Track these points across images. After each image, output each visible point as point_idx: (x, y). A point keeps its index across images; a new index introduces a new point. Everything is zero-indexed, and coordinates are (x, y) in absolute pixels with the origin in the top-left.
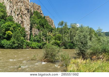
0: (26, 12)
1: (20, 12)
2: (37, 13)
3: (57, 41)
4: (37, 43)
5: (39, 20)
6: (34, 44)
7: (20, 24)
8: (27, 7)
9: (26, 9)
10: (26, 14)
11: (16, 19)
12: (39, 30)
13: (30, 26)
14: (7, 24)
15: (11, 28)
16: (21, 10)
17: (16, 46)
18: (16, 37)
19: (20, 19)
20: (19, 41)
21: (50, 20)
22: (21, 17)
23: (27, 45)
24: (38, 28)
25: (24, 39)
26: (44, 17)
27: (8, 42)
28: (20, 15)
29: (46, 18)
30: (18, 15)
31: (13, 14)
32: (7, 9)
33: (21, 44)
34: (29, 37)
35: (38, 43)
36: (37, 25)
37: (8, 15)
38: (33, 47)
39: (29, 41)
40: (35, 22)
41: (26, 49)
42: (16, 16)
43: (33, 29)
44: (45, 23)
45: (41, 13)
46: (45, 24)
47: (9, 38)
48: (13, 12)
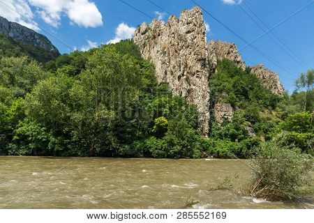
0: (199, 66)
1: (184, 71)
2: (225, 65)
3: (294, 133)
4: (232, 143)
5: (232, 81)
6: (223, 145)
7: (186, 97)
8: (199, 57)
9: (199, 60)
10: (198, 71)
11: (176, 87)
12: (233, 106)
13: (208, 98)
14: (157, 101)
15: (166, 110)
16: (186, 66)
17: (177, 150)
18: (177, 129)
19: (185, 85)
20: (183, 139)
21: (267, 75)
22: (187, 81)
23: (204, 148)
24: (230, 102)
25: (196, 133)
26: (248, 70)
27: (160, 142)
28: (185, 77)
29: (252, 71)
30: (179, 77)
31: (169, 78)
32: (157, 69)
33: (187, 146)
34: (206, 129)
35: (233, 140)
36: (228, 93)
37: (159, 81)
38: (218, 152)
39: (207, 138)
40: (221, 87)
41: (201, 158)
42: (177, 82)
43: (218, 105)
44: (250, 86)
45: (238, 62)
46: (251, 89)
47: (161, 132)
48: (168, 73)
